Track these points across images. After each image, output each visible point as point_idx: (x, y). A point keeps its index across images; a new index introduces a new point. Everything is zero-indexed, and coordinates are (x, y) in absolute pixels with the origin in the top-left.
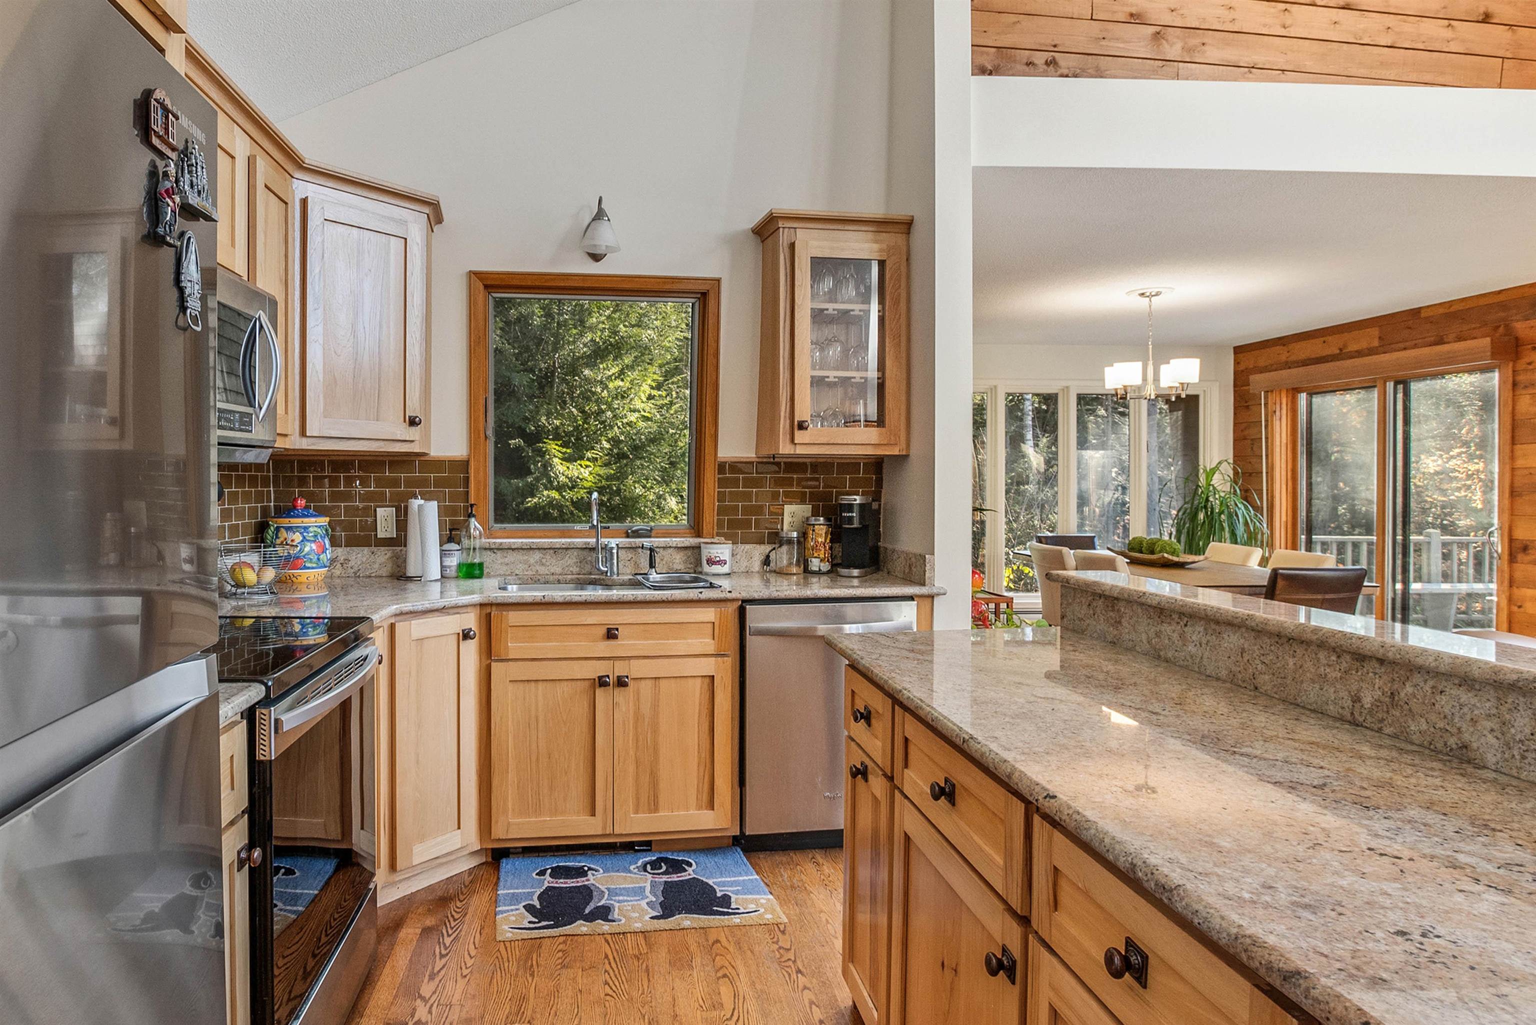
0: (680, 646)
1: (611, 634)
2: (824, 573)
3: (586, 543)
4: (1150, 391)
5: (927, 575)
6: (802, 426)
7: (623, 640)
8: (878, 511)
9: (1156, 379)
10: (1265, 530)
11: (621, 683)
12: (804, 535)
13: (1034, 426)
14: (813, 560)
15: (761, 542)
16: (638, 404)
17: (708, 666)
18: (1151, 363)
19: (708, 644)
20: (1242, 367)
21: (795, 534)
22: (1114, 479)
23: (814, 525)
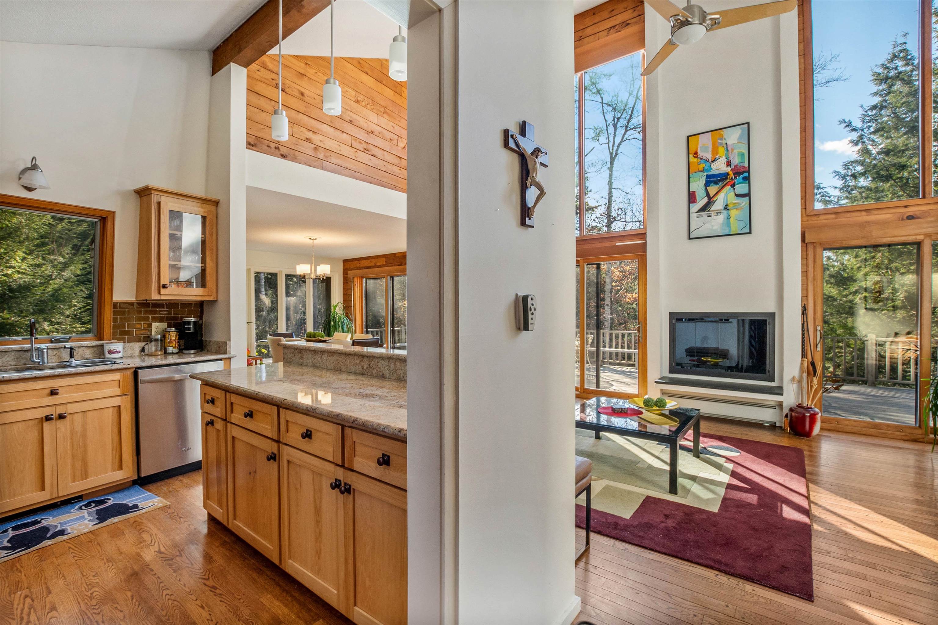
0: (100, 393)
1: (53, 393)
2: (175, 354)
3: (21, 348)
4: (313, 276)
5: (228, 350)
6: (164, 287)
7: (63, 394)
8: (202, 324)
9: (315, 270)
10: (354, 328)
11: (61, 417)
12: (164, 337)
13: (265, 285)
14: (170, 348)
15: (139, 341)
16: (14, 263)
17: (117, 401)
18: (313, 265)
19: (117, 391)
20: (346, 267)
21: (159, 336)
22: (300, 309)
23: (169, 332)
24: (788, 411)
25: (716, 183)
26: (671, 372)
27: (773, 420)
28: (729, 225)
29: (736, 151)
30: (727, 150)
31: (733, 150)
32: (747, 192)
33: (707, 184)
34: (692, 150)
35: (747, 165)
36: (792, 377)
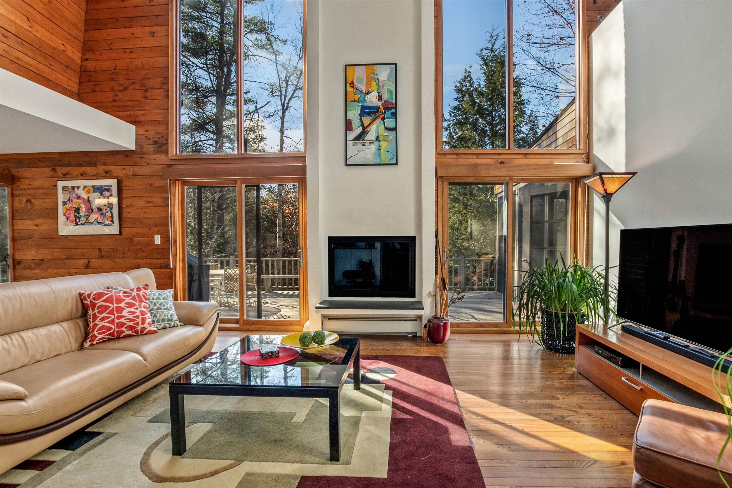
24: (427, 322)
25: (369, 114)
26: (330, 296)
27: (414, 331)
28: (379, 155)
29: (386, 88)
30: (379, 85)
31: (383, 86)
32: (395, 126)
33: (361, 115)
34: (349, 80)
35: (394, 102)
36: (428, 292)
